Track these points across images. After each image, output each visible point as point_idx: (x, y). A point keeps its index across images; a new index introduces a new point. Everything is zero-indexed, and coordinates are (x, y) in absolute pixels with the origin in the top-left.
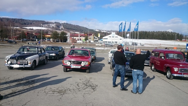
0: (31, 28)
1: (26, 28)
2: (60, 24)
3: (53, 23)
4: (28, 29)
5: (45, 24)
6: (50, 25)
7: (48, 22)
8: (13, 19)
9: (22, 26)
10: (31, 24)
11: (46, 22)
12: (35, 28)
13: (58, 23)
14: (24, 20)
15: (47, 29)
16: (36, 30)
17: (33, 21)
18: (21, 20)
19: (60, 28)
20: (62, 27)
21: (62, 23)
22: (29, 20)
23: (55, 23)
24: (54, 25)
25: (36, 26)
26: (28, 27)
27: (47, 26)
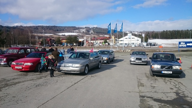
0: (63, 34)
1: (59, 34)
2: (90, 28)
3: (83, 28)
4: (60, 35)
5: (76, 30)
6: (81, 30)
7: (78, 28)
8: (46, 27)
9: (55, 32)
10: (63, 30)
11: (77, 28)
12: (67, 34)
13: (88, 28)
14: (56, 27)
15: (78, 34)
16: (68, 36)
17: (65, 27)
18: (54, 27)
19: (90, 33)
20: (92, 31)
21: (92, 28)
22: (62, 27)
23: (86, 28)
24: (84, 30)
25: (68, 32)
26: (61, 33)
27: (78, 32)
